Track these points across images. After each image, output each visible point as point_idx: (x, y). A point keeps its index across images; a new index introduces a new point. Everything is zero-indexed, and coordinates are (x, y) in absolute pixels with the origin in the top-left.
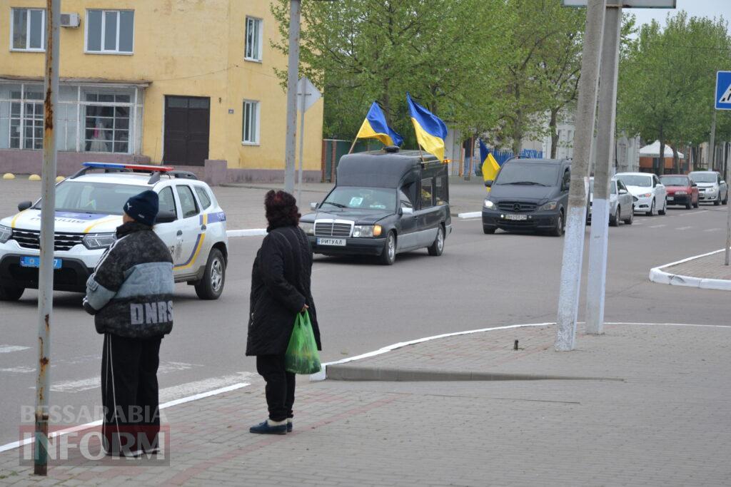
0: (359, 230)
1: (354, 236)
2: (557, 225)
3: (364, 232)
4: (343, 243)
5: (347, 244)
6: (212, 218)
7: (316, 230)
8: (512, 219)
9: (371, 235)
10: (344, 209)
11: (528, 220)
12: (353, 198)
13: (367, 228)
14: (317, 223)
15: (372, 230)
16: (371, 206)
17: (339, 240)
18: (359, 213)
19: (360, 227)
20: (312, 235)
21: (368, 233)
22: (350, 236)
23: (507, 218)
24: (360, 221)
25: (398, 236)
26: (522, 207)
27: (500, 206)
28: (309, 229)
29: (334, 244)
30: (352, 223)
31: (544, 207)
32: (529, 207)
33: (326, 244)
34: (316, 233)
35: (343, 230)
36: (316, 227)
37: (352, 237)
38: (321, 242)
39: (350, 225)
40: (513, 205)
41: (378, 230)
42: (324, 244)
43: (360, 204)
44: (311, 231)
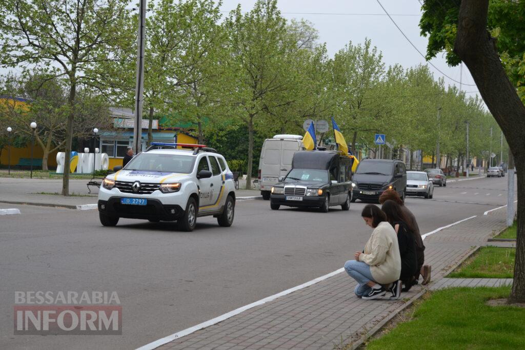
0: (310, 192)
3: (313, 193)
4: (301, 199)
5: (303, 200)
6: (227, 177)
7: (285, 192)
8: (368, 194)
9: (317, 195)
10: (299, 181)
12: (303, 175)
13: (315, 191)
14: (286, 188)
15: (318, 192)
16: (314, 180)
17: (298, 198)
18: (307, 183)
19: (311, 190)
20: (283, 194)
21: (315, 194)
23: (364, 193)
24: (310, 187)
25: (330, 197)
26: (373, 187)
27: (359, 186)
28: (281, 191)
29: (296, 200)
30: (306, 187)
33: (291, 199)
34: (285, 194)
35: (300, 192)
36: (285, 190)
37: (306, 196)
38: (288, 198)
39: (305, 189)
40: (367, 186)
41: (321, 192)
43: (307, 178)
44: (282, 192)
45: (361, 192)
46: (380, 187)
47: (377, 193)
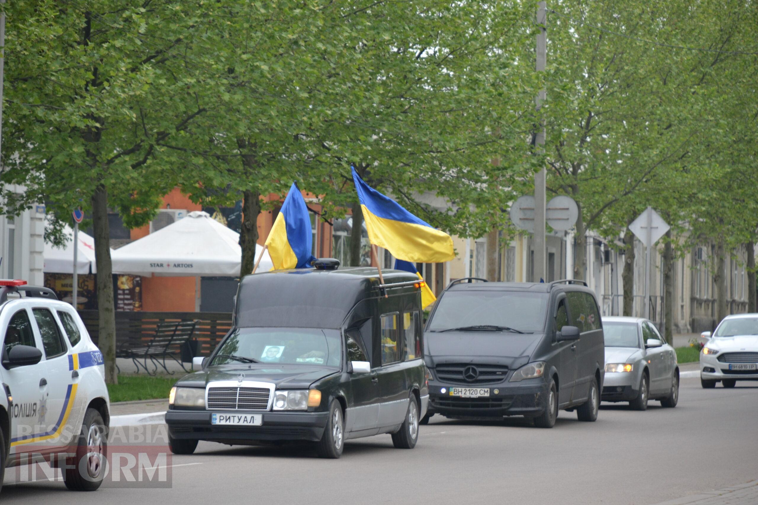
0: (283, 398)
1: (275, 408)
2: (546, 406)
3: (293, 401)
4: (258, 421)
5: (264, 423)
6: (85, 360)
7: (209, 400)
8: (463, 396)
9: (304, 406)
10: (253, 365)
11: (493, 398)
12: (267, 348)
13: (297, 395)
14: (211, 389)
15: (306, 398)
16: (299, 360)
17: (249, 416)
18: (279, 371)
19: (285, 393)
20: (203, 408)
21: (299, 403)
22: (268, 408)
23: (452, 393)
24: (283, 384)
25: (348, 410)
26: (482, 373)
27: (439, 372)
28: (198, 398)
29: (241, 423)
30: (271, 387)
31: (522, 371)
32: (494, 373)
33: (228, 423)
34: (210, 406)
35: (255, 399)
36: (209, 394)
37: (272, 410)
38: (219, 420)
39: (268, 390)
40: (462, 369)
41: (316, 397)
42: (223, 423)
43: (279, 356)
44: (200, 402)
45: (443, 391)
46: (504, 373)
47: (496, 392)
